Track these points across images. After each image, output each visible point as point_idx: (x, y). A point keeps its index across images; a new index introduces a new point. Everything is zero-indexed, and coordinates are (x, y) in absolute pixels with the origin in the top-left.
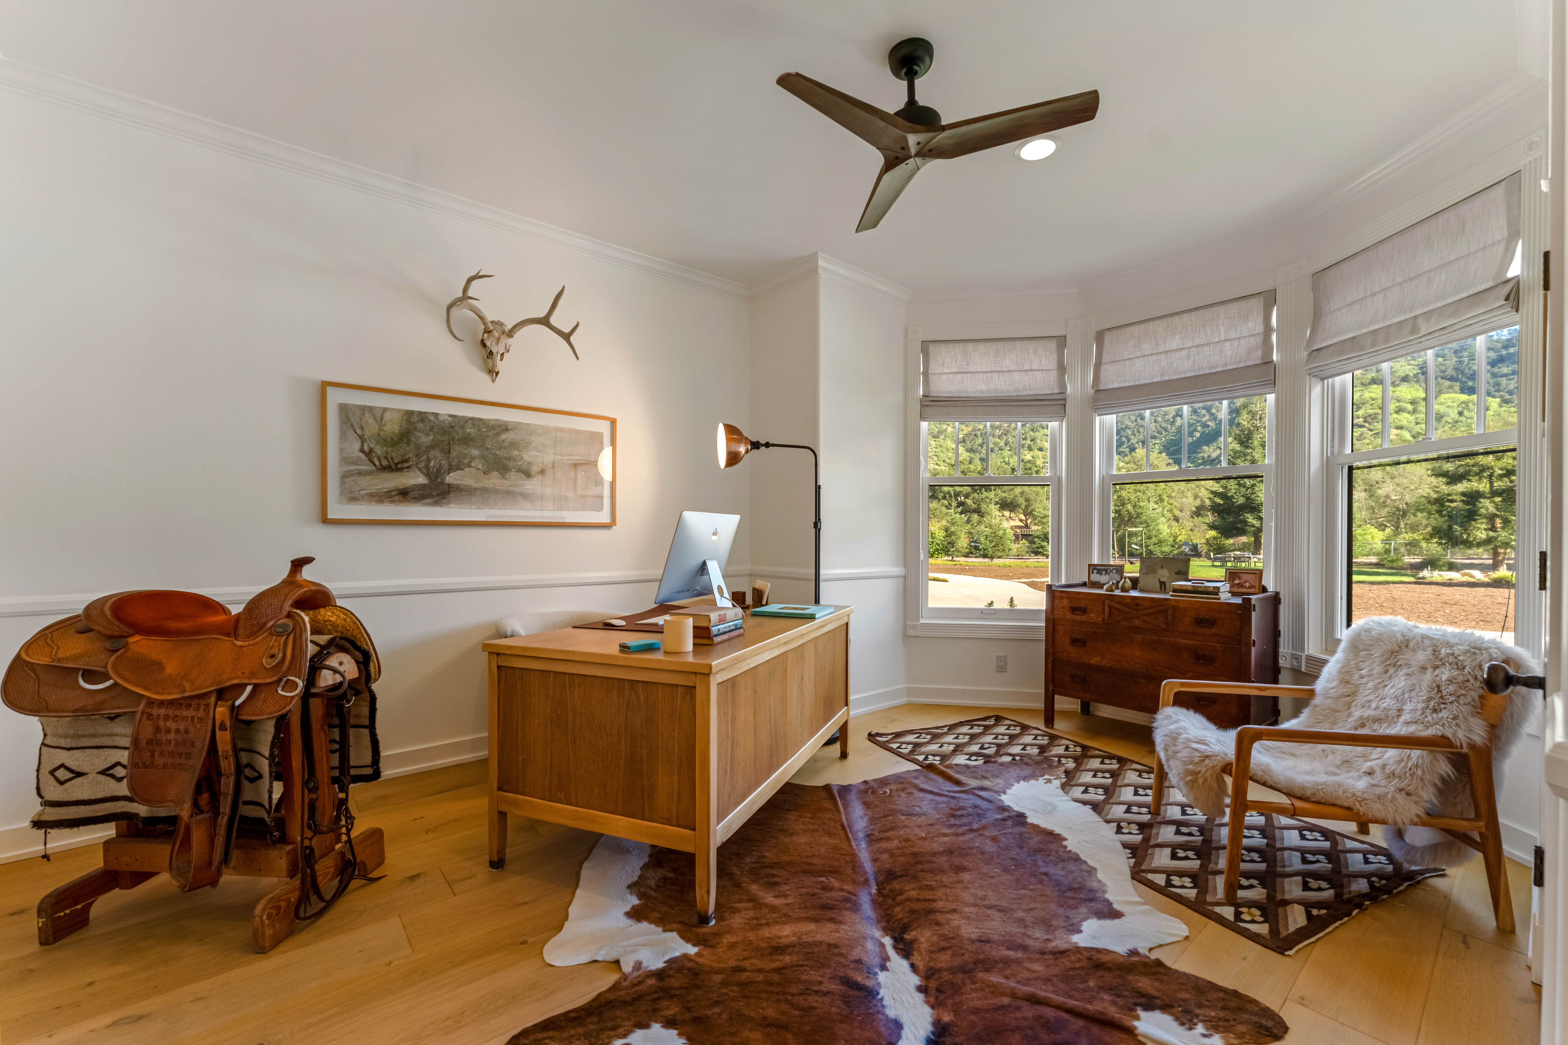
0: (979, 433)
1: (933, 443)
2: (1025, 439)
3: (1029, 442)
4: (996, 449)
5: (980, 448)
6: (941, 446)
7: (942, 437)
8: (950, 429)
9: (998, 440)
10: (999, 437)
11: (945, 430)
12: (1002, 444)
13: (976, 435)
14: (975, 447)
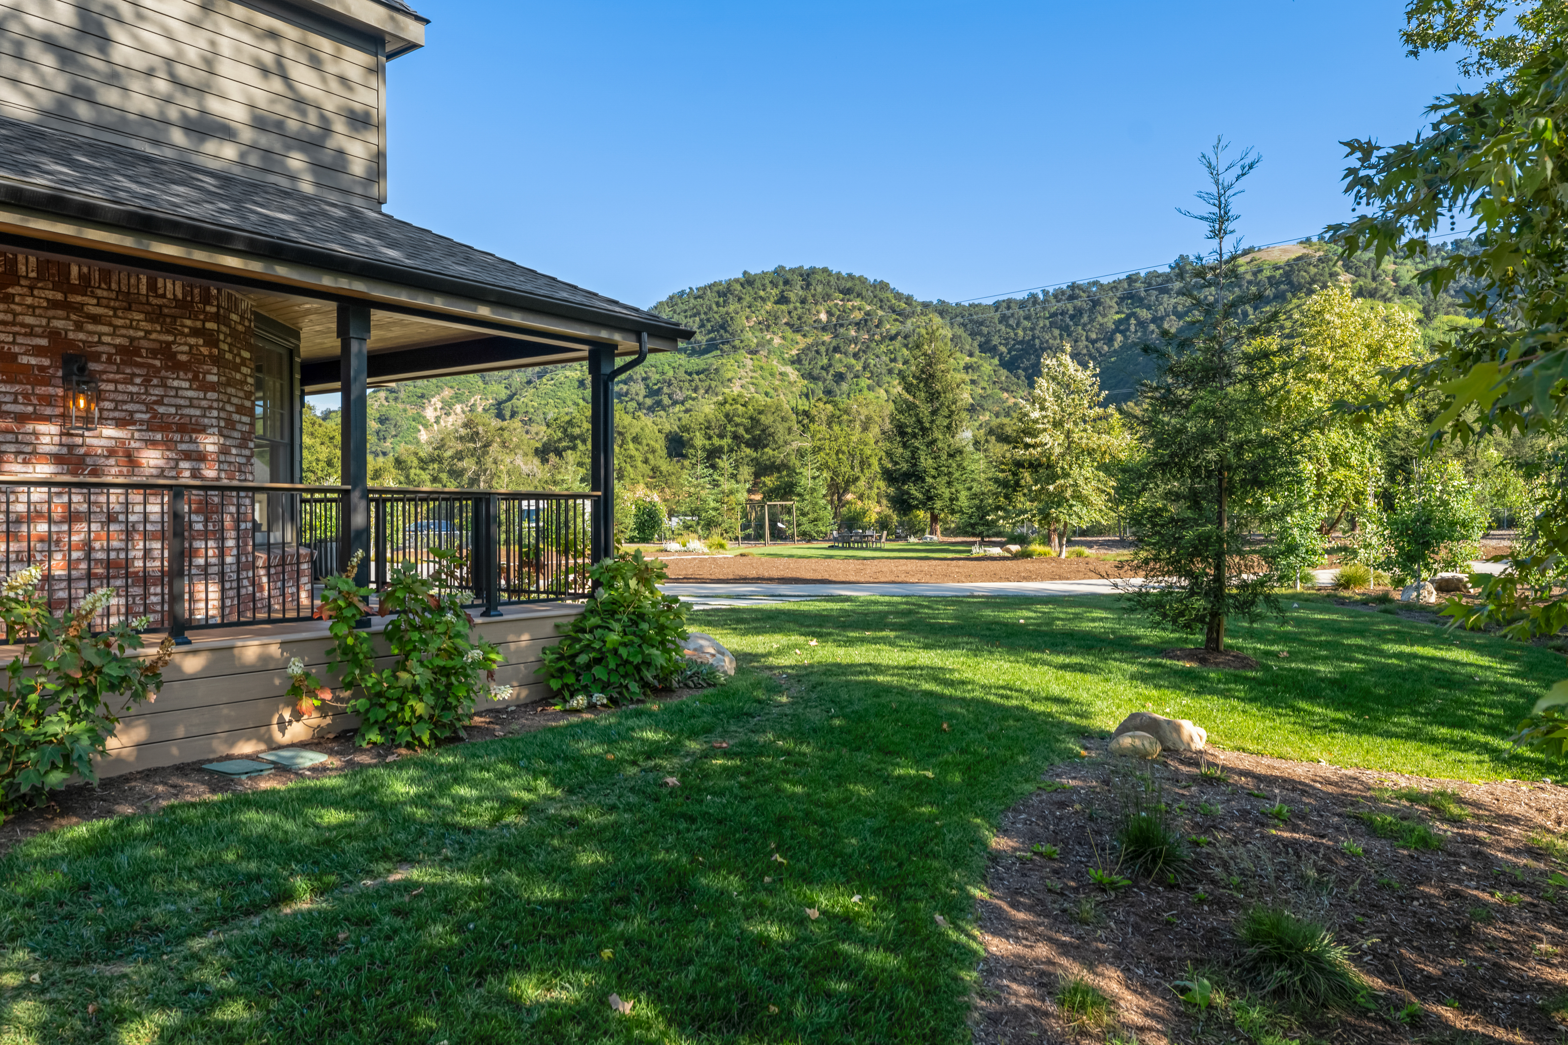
0: (823, 349)
1: (749, 363)
2: (893, 360)
3: (900, 366)
4: (850, 376)
5: (824, 373)
6: (762, 368)
7: (764, 353)
8: (777, 341)
9: (853, 361)
10: (856, 356)
11: (770, 341)
12: (859, 367)
13: (817, 352)
14: (816, 372)
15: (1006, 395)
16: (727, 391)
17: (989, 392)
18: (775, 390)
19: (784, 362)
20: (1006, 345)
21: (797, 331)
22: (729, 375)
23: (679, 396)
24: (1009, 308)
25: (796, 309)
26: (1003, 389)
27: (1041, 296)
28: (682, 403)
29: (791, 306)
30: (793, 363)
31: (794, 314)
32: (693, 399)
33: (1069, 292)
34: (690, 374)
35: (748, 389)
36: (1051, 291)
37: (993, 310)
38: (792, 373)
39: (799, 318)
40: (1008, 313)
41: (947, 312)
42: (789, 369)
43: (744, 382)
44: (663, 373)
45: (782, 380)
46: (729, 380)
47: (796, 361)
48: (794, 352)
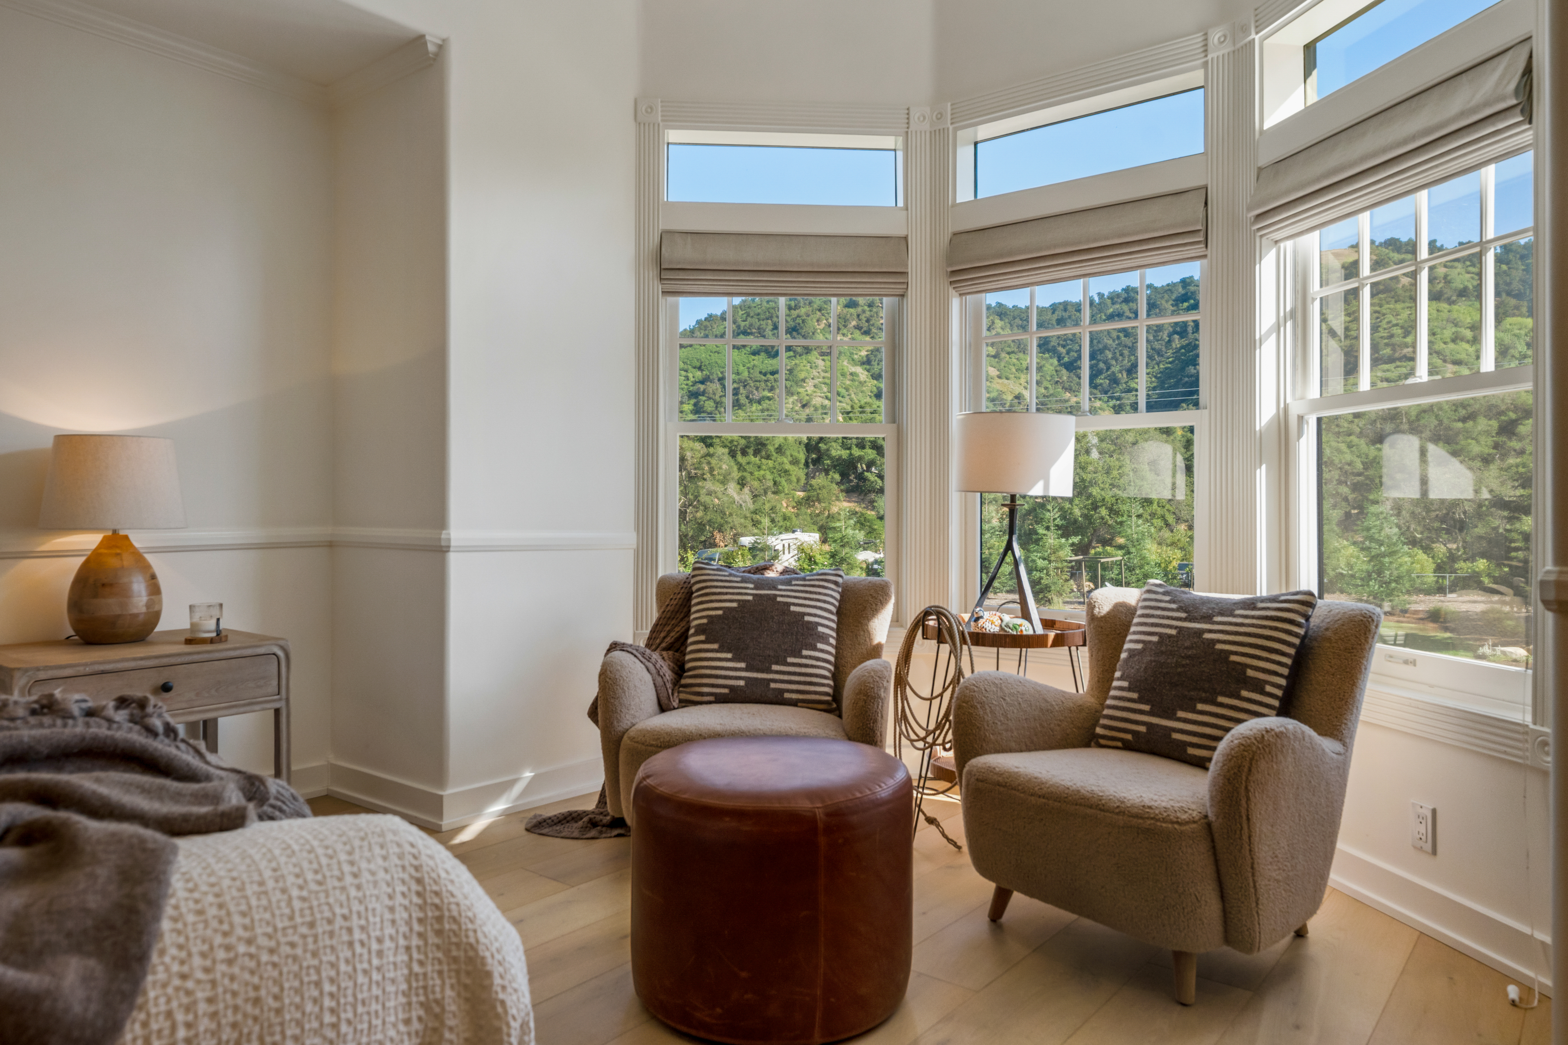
15: (1068, 395)
16: (801, 390)
17: (1051, 392)
18: (847, 390)
19: (854, 362)
20: (1064, 346)
21: (867, 333)
22: (802, 375)
23: (756, 395)
24: (1065, 310)
25: (864, 311)
26: (1066, 389)
27: (1096, 299)
28: (759, 402)
29: (860, 309)
30: (863, 363)
31: (863, 317)
32: (769, 399)
33: (1124, 295)
34: (765, 374)
35: (821, 389)
36: (1106, 294)
37: (1050, 313)
38: (862, 374)
39: (868, 321)
40: (1066, 315)
41: (1005, 314)
42: (859, 370)
43: (816, 381)
44: (738, 374)
45: (853, 380)
46: (803, 380)
47: (867, 362)
48: (864, 353)
